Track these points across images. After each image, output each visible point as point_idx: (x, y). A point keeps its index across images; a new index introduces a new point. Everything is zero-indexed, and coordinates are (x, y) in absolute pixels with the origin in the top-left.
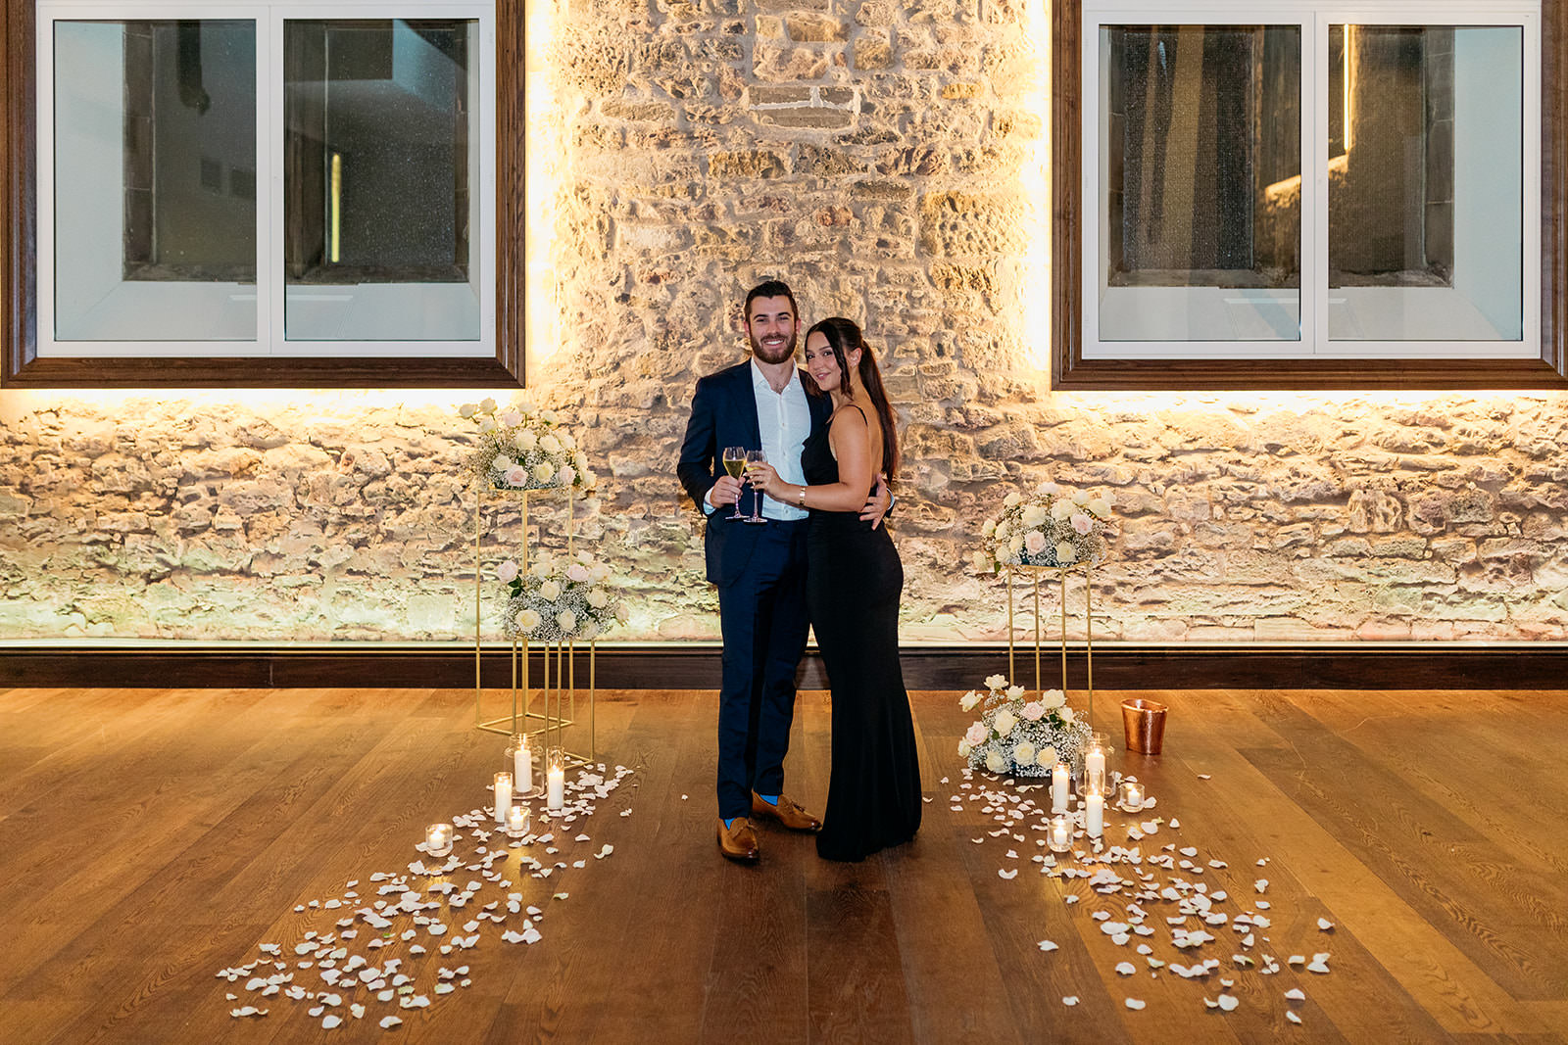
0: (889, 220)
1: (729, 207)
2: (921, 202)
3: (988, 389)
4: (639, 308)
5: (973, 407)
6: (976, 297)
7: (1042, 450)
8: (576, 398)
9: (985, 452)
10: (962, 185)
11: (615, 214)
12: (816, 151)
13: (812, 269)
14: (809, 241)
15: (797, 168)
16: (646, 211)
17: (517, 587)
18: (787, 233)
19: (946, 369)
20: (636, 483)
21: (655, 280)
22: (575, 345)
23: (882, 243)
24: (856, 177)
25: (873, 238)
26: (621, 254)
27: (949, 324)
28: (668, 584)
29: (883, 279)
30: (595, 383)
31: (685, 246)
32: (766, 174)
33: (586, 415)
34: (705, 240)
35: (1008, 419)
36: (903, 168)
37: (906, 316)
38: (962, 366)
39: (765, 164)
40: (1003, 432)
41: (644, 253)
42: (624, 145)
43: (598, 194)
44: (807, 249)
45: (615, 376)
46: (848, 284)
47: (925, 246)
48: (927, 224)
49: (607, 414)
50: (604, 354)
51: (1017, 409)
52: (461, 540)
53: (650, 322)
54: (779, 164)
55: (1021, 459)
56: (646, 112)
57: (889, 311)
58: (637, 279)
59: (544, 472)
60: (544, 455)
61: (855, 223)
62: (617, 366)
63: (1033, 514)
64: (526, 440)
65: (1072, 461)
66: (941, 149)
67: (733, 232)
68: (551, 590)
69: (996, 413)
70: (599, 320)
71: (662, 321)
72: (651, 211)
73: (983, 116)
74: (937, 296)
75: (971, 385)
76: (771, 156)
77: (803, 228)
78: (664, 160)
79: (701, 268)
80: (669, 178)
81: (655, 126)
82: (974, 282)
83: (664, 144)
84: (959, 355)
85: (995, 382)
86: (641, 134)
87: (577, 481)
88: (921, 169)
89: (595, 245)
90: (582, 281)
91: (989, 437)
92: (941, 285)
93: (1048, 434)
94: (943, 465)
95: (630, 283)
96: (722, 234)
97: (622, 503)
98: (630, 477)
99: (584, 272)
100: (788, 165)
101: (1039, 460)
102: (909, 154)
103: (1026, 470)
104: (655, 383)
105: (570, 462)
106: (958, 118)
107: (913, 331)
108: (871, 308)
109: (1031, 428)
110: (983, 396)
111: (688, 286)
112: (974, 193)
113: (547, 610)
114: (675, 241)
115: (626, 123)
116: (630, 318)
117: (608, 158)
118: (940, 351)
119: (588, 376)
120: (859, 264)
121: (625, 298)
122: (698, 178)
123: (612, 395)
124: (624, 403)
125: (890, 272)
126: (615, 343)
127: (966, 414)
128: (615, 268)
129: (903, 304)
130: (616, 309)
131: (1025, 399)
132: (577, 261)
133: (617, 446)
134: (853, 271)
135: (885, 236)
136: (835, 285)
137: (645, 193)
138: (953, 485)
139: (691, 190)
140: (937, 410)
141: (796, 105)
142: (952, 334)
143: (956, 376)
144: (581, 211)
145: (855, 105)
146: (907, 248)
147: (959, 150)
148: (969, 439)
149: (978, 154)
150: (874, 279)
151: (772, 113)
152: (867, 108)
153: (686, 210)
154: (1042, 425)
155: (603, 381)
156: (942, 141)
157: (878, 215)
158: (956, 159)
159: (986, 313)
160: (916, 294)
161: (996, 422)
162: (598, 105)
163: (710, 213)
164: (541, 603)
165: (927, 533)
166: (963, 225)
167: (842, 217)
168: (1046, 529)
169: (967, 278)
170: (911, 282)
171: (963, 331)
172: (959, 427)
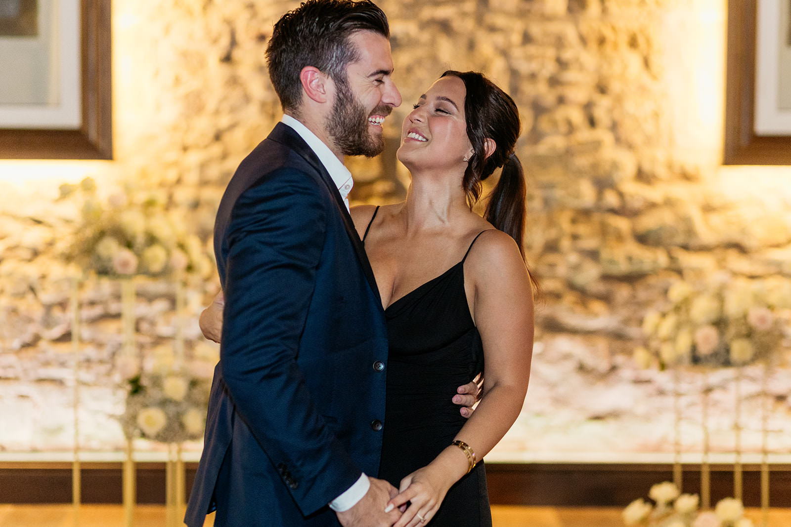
3: (647, 167)
5: (628, 187)
6: (634, 60)
7: (708, 237)
8: (173, 175)
9: (643, 239)
13: (445, 27)
17: (136, 387)
19: (597, 145)
22: (171, 112)
26: (223, 7)
27: (602, 89)
29: (527, 39)
30: (194, 158)
33: (184, 195)
35: (669, 203)
37: (554, 82)
38: (618, 140)
41: (251, 6)
46: (487, 46)
50: (204, 125)
51: (680, 191)
52: (37, 339)
55: (685, 248)
57: (533, 77)
58: (241, 37)
59: (156, 256)
60: (152, 240)
62: (218, 137)
63: (703, 308)
68: (174, 388)
69: (654, 193)
70: (196, 84)
74: (589, 58)
75: (628, 163)
82: (633, 43)
84: (614, 127)
85: (657, 159)
87: (190, 268)
90: (178, 39)
91: (648, 222)
92: (593, 45)
94: (593, 255)
95: (234, 43)
101: (704, 249)
103: (688, 260)
105: (182, 247)
107: (561, 100)
108: (514, 73)
109: (696, 212)
110: (642, 176)
113: (172, 409)
116: (234, 81)
118: (592, 122)
119: (185, 149)
120: (500, 21)
121: (227, 59)
125: (536, 30)
126: (217, 112)
127: (621, 195)
128: (216, 24)
129: (550, 68)
130: (216, 71)
131: (686, 177)
132: (170, 14)
134: (492, 29)
136: (471, 46)
138: (606, 278)
140: (587, 194)
142: (606, 102)
143: (610, 152)
148: (624, 224)
150: (516, 38)
154: (708, 209)
159: (646, 79)
160: (567, 55)
161: (652, 206)
164: (164, 403)
165: (573, 332)
168: (720, 323)
169: (623, 40)
170: (559, 42)
171: (619, 100)
172: (614, 211)
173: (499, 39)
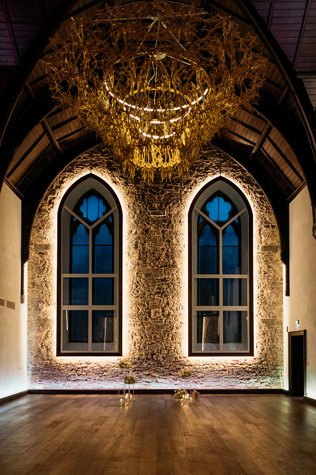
0: (168, 335)
1: (148, 333)
2: (172, 333)
4: (136, 346)
5: (179, 359)
6: (179, 345)
7: (187, 364)
8: (128, 358)
9: (180, 365)
10: (177, 331)
11: (133, 334)
12: (159, 326)
13: (158, 341)
14: (158, 338)
15: (156, 329)
16: (137, 334)
18: (155, 337)
19: (175, 354)
20: (136, 369)
21: (138, 343)
22: (128, 351)
23: (167, 338)
24: (164, 330)
25: (166, 338)
26: (134, 339)
27: (176, 348)
28: (140, 381)
29: (167, 343)
30: (131, 356)
31: (142, 339)
32: (152, 329)
33: (130, 360)
34: (145, 338)
36: (170, 329)
37: (170, 347)
39: (152, 328)
40: (183, 362)
41: (137, 339)
42: (134, 326)
43: (131, 332)
44: (158, 339)
45: (133, 355)
47: (172, 339)
48: (173, 336)
49: (132, 360)
50: (132, 352)
51: (184, 359)
52: (114, 376)
53: (138, 348)
54: (154, 328)
55: (185, 366)
56: (137, 322)
57: (168, 347)
60: (127, 364)
61: (164, 335)
62: (133, 354)
63: (183, 371)
64: (125, 363)
65: (191, 366)
66: (175, 326)
67: (148, 337)
68: (129, 378)
69: (182, 360)
70: (131, 348)
71: (139, 348)
72: (138, 334)
73: (180, 322)
74: (174, 345)
75: (178, 356)
76: (153, 327)
77: (157, 336)
78: (140, 328)
79: (144, 341)
80: (140, 330)
81: (138, 323)
83: (139, 326)
84: (177, 352)
85: (181, 356)
86: (137, 324)
88: (172, 329)
89: (131, 338)
90: (129, 343)
91: (181, 363)
92: (174, 343)
93: (188, 362)
94: (175, 366)
95: (135, 343)
96: (147, 337)
97: (134, 371)
98: (135, 368)
99: (130, 342)
100: (155, 328)
101: (187, 366)
102: (170, 327)
104: (138, 356)
106: (177, 322)
107: (171, 349)
108: (166, 346)
109: (186, 362)
111: (143, 344)
112: (179, 332)
114: (141, 338)
115: (135, 323)
116: (135, 347)
117: (133, 327)
118: (175, 352)
120: (164, 341)
121: (134, 345)
122: (144, 330)
123: (133, 358)
124: (134, 358)
125: (168, 342)
127: (178, 360)
128: (133, 342)
129: (170, 346)
130: (133, 347)
132: (128, 340)
133: (133, 364)
134: (163, 342)
135: (168, 337)
136: (161, 344)
137: (137, 332)
138: (176, 369)
139: (143, 331)
140: (174, 359)
141: (156, 321)
142: (176, 350)
143: (176, 355)
144: (129, 334)
145: (164, 321)
146: (170, 339)
147: (177, 326)
148: (178, 363)
149: (179, 327)
151: (153, 322)
152: (165, 321)
153: (142, 334)
154: (187, 361)
155: (132, 356)
156: (175, 325)
157: (167, 335)
158: (176, 327)
159: (180, 347)
160: (172, 344)
161: (181, 361)
162: (131, 321)
163: (145, 335)
164: (129, 380)
165: (173, 375)
166: (177, 336)
167: (162, 335)
168: (185, 372)
169: (178, 342)
170: (171, 343)
171: (177, 349)
172: (177, 361)
173: (164, 343)
